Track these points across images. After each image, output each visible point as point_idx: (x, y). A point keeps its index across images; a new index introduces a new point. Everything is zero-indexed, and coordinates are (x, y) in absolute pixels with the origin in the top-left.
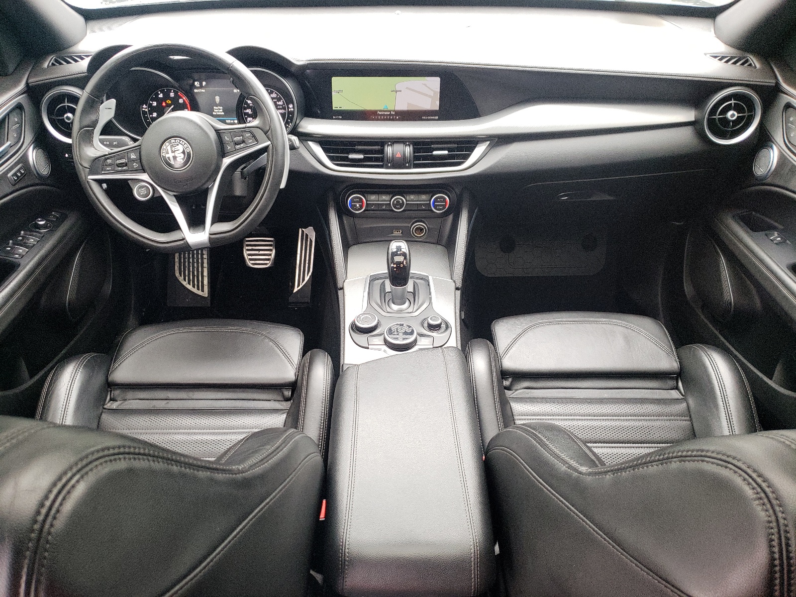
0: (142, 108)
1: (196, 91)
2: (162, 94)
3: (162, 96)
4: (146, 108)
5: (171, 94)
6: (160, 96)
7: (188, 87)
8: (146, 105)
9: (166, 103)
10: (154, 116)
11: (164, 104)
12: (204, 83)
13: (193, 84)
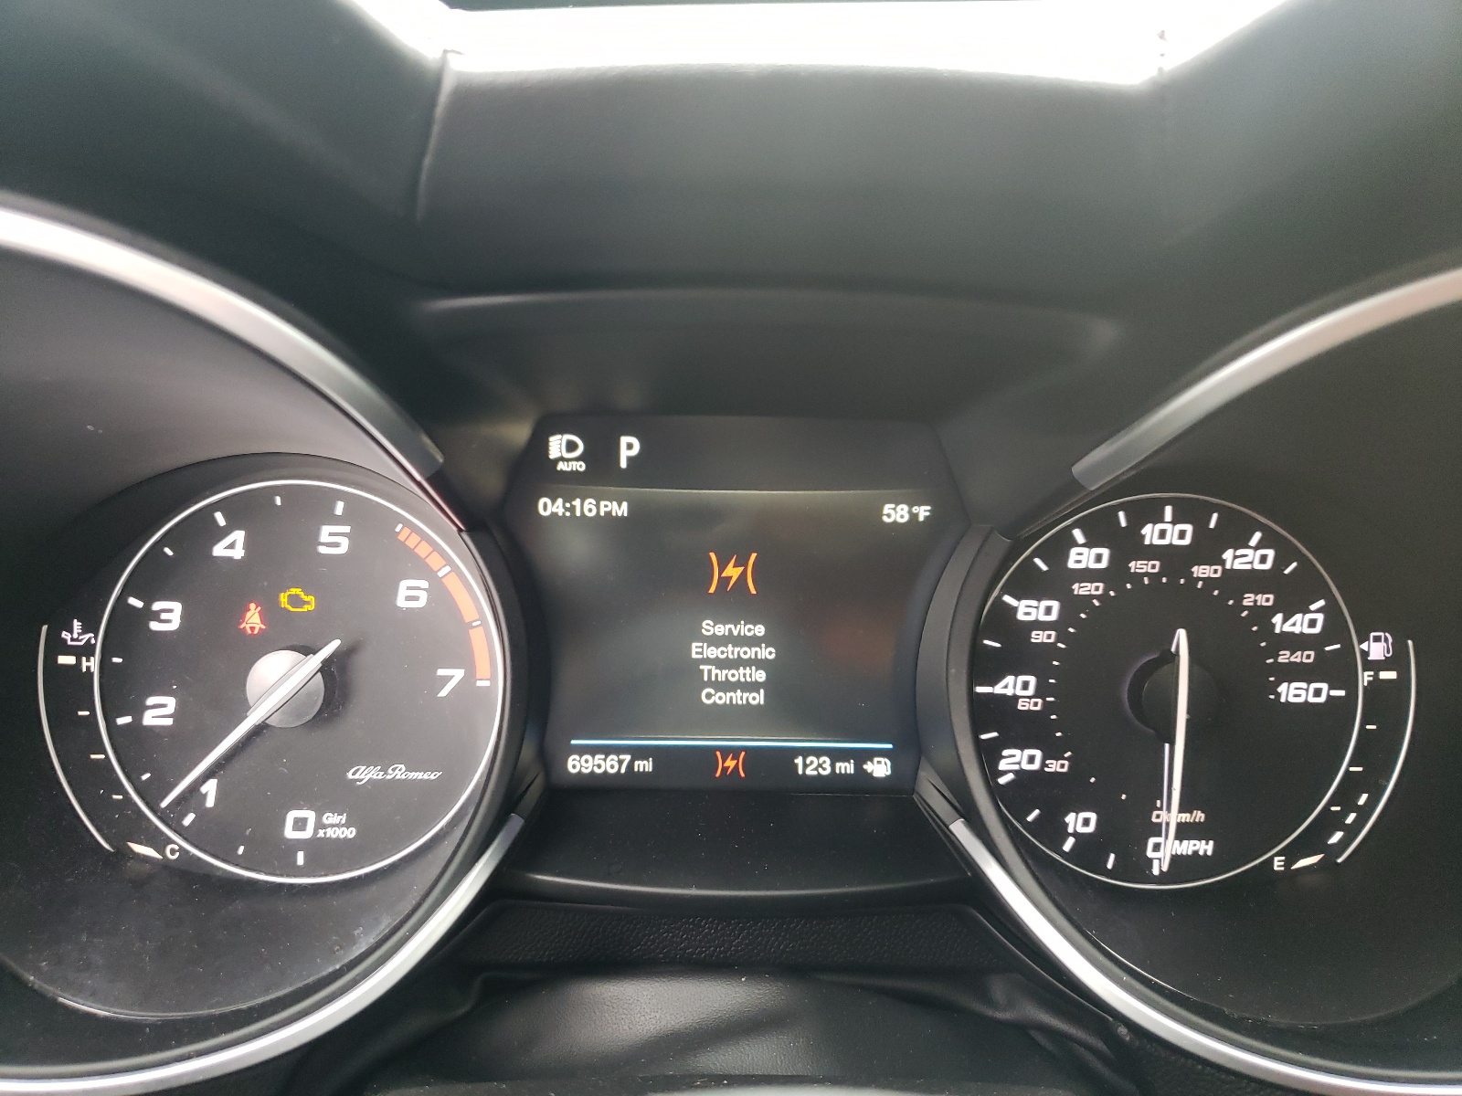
0: (57, 646)
1: (549, 507)
2: (239, 536)
3: (238, 553)
4: (87, 650)
5: (326, 532)
6: (219, 550)
7: (490, 483)
8: (91, 626)
9: (271, 612)
10: (149, 719)
11: (253, 619)
12: (629, 447)
13: (538, 443)
